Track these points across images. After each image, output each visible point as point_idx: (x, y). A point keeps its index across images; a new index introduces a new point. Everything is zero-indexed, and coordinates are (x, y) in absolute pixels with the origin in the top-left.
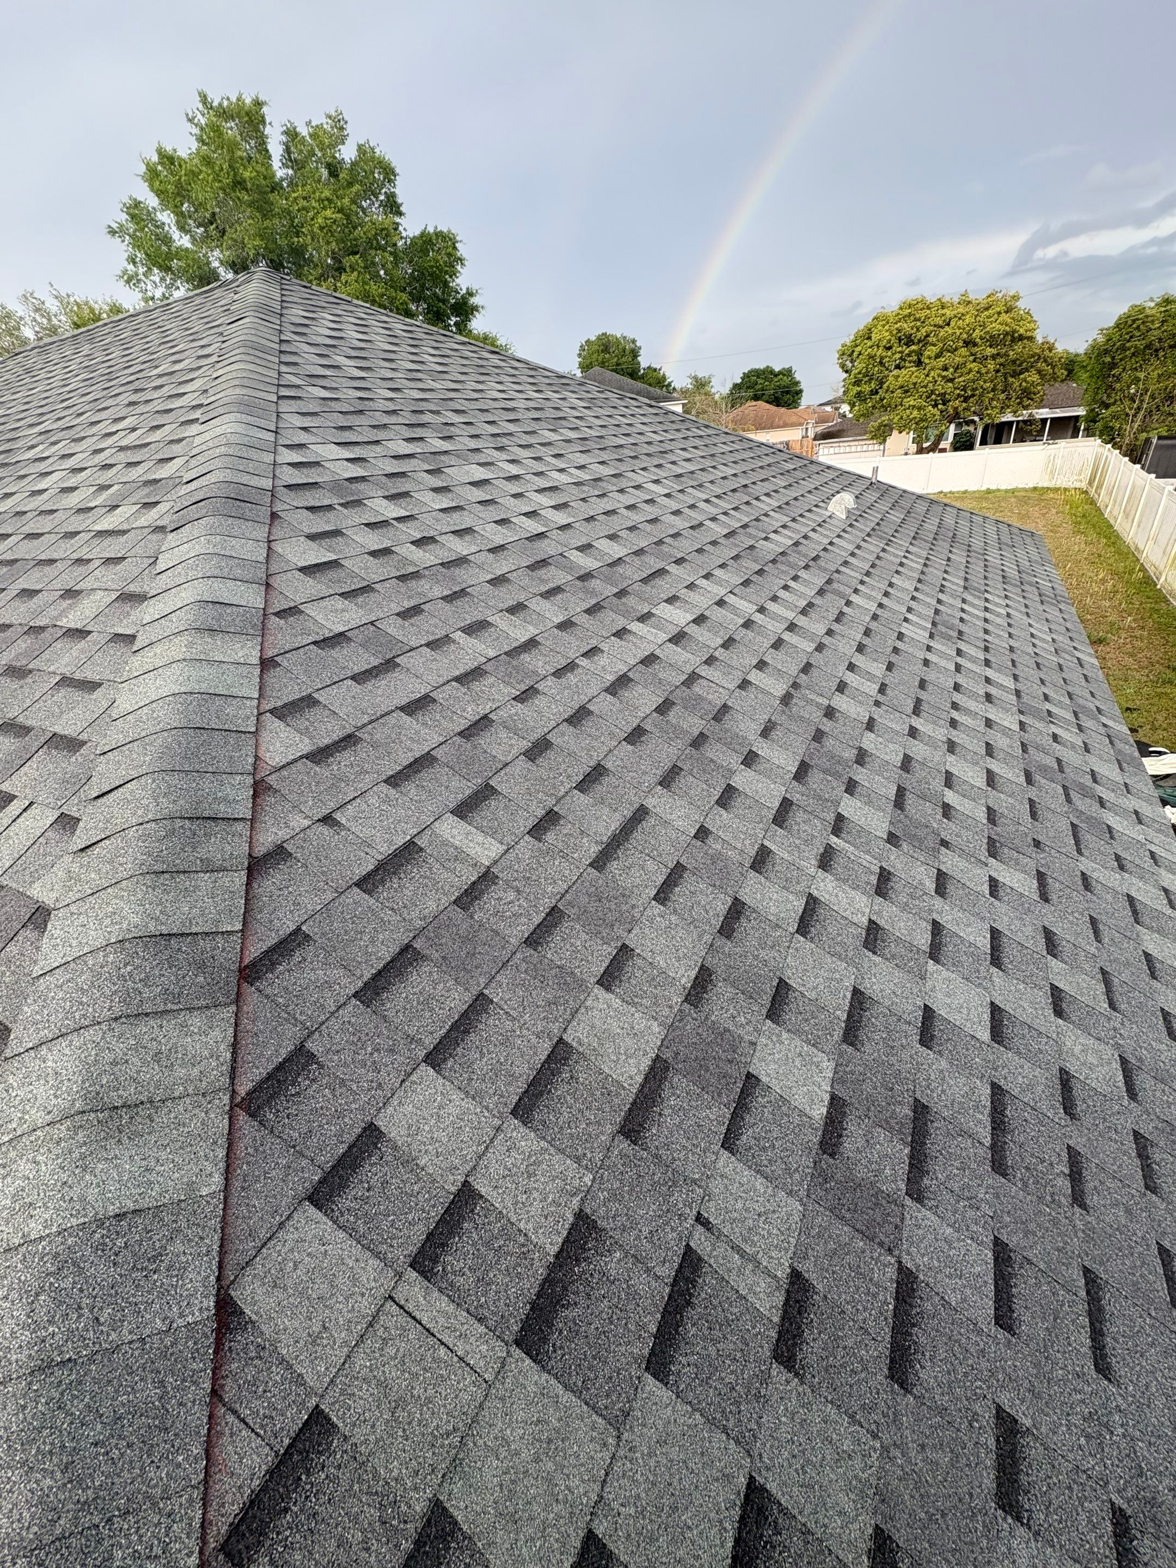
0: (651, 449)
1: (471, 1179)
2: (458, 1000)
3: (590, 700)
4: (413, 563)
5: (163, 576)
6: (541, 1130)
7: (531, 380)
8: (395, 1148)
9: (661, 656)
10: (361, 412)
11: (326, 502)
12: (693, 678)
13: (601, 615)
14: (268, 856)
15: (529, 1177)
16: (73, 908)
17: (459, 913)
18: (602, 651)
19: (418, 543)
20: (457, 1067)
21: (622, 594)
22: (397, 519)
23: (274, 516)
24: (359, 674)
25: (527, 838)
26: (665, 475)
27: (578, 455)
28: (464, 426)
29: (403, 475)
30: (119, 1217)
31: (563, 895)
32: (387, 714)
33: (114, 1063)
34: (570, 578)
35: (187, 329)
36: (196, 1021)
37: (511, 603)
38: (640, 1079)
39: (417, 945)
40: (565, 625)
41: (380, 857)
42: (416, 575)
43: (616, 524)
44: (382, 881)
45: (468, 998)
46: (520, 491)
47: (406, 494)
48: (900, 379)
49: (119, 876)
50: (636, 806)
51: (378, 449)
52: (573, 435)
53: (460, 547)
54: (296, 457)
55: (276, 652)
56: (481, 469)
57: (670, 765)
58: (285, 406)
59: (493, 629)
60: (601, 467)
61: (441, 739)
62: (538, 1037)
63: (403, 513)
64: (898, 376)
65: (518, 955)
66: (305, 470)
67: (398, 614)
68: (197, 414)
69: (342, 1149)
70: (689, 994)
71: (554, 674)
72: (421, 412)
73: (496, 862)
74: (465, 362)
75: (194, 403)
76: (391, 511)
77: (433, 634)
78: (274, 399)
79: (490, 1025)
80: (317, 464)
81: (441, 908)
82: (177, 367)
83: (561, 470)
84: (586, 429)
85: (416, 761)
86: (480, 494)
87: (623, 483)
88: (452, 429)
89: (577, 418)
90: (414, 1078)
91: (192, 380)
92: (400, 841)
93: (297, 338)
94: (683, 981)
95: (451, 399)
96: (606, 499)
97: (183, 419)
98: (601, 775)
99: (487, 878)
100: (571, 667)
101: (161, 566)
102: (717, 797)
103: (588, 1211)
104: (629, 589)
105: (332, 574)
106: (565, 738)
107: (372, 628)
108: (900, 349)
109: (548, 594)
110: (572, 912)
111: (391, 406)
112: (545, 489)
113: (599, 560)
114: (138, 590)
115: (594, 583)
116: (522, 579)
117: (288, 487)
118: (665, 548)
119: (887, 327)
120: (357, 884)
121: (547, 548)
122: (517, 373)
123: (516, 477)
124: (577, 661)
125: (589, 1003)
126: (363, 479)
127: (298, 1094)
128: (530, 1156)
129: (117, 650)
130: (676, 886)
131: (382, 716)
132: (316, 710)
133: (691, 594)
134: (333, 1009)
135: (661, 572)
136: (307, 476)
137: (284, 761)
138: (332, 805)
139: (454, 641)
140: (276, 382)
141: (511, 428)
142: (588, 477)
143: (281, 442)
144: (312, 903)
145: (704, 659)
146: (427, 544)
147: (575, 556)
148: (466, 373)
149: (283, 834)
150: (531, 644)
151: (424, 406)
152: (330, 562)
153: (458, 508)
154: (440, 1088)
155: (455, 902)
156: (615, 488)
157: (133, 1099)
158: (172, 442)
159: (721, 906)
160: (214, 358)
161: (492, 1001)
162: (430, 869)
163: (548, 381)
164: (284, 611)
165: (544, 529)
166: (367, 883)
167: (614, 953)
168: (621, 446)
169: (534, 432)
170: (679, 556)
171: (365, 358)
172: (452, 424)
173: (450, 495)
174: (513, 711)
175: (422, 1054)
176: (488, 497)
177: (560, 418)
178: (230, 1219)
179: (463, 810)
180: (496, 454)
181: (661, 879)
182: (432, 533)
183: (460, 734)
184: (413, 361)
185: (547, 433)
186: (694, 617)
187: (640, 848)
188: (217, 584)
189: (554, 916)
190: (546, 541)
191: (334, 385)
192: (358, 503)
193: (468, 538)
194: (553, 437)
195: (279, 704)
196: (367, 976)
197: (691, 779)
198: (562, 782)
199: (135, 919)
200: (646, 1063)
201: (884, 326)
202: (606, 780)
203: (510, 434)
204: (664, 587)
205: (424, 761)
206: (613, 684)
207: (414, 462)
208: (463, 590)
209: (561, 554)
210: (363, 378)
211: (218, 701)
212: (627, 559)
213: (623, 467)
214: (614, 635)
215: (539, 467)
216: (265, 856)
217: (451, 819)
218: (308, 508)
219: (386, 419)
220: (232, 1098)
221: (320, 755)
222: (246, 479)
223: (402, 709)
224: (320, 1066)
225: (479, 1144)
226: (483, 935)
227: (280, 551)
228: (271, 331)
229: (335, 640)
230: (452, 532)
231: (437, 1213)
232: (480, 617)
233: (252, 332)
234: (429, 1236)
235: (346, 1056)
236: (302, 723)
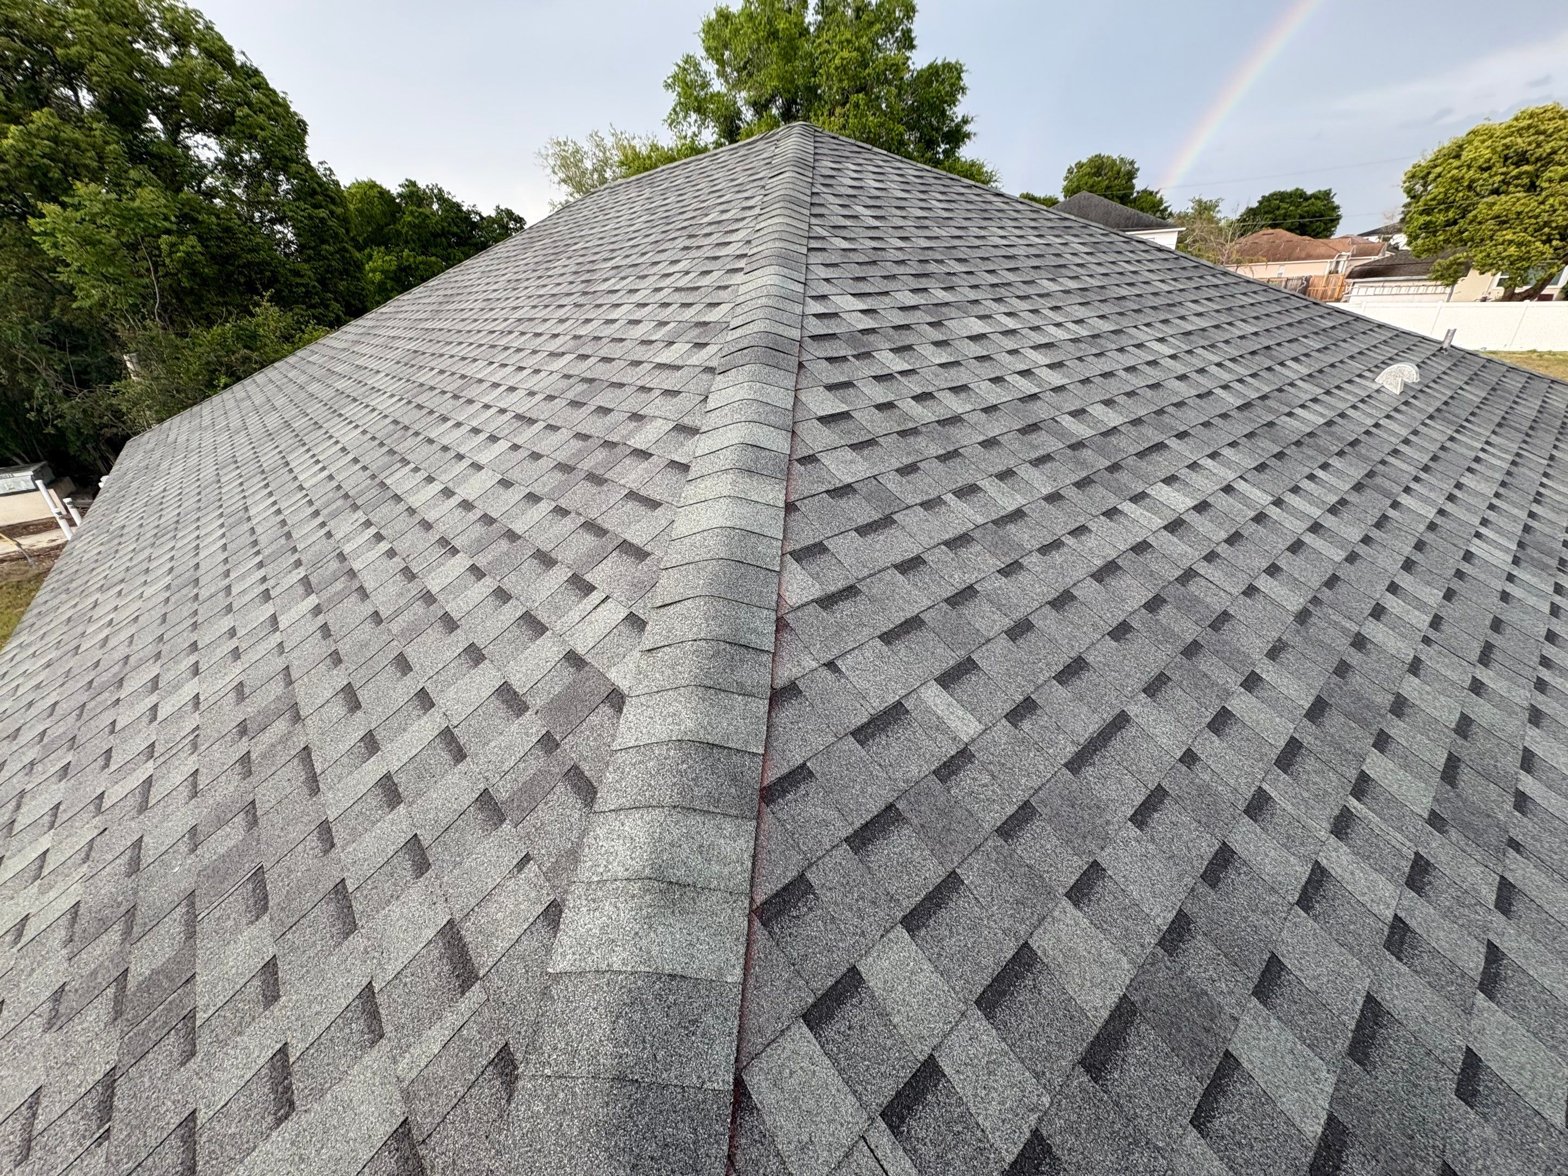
0: (1158, 301)
1: (936, 1055)
2: (933, 873)
3: (1075, 585)
4: (912, 419)
5: (713, 415)
6: (1003, 1029)
7: (1033, 224)
8: (873, 997)
9: (1154, 544)
10: (874, 263)
11: (842, 353)
12: (1189, 575)
13: (1090, 490)
14: (784, 689)
15: (989, 1074)
16: (643, 699)
17: (937, 785)
18: (1090, 531)
19: (918, 398)
20: (928, 938)
21: (1114, 468)
22: (901, 373)
23: (801, 365)
24: (862, 527)
25: (1004, 720)
26: (1171, 332)
27: (1077, 307)
28: (965, 276)
29: (907, 327)
30: (672, 977)
31: (1036, 791)
32: (884, 570)
33: (672, 845)
34: (1061, 446)
35: (733, 180)
36: (729, 827)
37: (1001, 468)
38: (1105, 1014)
39: (900, 806)
40: (1054, 498)
41: (872, 712)
42: (914, 431)
43: (1114, 388)
44: (873, 736)
45: (942, 873)
46: (1016, 347)
47: (909, 348)
48: (1496, 208)
49: (679, 682)
50: (1117, 711)
51: (887, 300)
52: (1073, 285)
53: (956, 405)
54: (819, 308)
55: (797, 496)
56: (979, 322)
57: (1156, 671)
58: (815, 258)
59: (981, 495)
60: (1101, 322)
61: (930, 603)
62: (1004, 932)
63: (907, 367)
64: (1494, 204)
65: (990, 843)
66: (826, 321)
67: (897, 470)
68: (741, 264)
69: (830, 982)
70: (1163, 938)
71: (1039, 550)
72: (927, 261)
73: (973, 740)
74: (970, 207)
75: (738, 253)
76: (897, 364)
77: (927, 493)
78: (804, 251)
79: (959, 905)
80: (836, 315)
81: (922, 775)
82: (725, 217)
83: (1058, 325)
84: (1087, 278)
85: (906, 622)
86: (977, 349)
87: (1124, 341)
88: (954, 278)
89: (1078, 265)
90: (891, 935)
91: (737, 230)
92: (891, 699)
93: (825, 190)
94: (1159, 921)
95: (954, 247)
96: (1103, 359)
97: (728, 267)
98: (1082, 669)
99: (964, 755)
100: (1057, 544)
101: (711, 404)
102: (1209, 720)
103: (1044, 1133)
104: (1123, 463)
105: (844, 425)
106: (1047, 621)
107: (874, 482)
108: (1504, 169)
109: (1038, 462)
110: (1045, 811)
111: (901, 256)
112: (1040, 346)
113: (1092, 428)
114: (690, 424)
115: (1087, 454)
116: (1012, 442)
117: (813, 337)
118: (1166, 419)
119: (1489, 143)
120: (853, 734)
121: (1040, 411)
122: (1019, 216)
123: (1013, 332)
124: (1063, 539)
125: (1056, 914)
126: (873, 331)
127: (798, 917)
128: (990, 1054)
129: (673, 477)
130: (1156, 811)
131: (880, 571)
132: (826, 557)
133: (1194, 475)
134: (828, 847)
135: (1160, 447)
136: (828, 327)
137: (800, 603)
138: (836, 652)
139: (945, 503)
140: (806, 234)
141: (1011, 277)
142: (1085, 333)
143: (808, 294)
144: (818, 742)
145: (1204, 554)
146: (925, 400)
147: (1067, 421)
148: (969, 219)
149: (796, 672)
150: (1018, 514)
151: (930, 255)
152: (843, 413)
153: (957, 363)
154: (913, 954)
155: (934, 772)
156: (1114, 346)
157: (683, 879)
158: (719, 288)
159: (1207, 848)
160: (757, 211)
161: (963, 883)
162: (914, 733)
163: (1050, 224)
164: (804, 458)
165: (1037, 390)
166: (863, 734)
167: (1085, 868)
168: (1124, 298)
169: (1033, 282)
170: (1181, 429)
171: (879, 207)
172: (954, 274)
173: (949, 350)
174: (997, 585)
175: (900, 915)
176: (985, 353)
177: (1060, 266)
178: (746, 1011)
179: (947, 680)
180: (994, 306)
181: (1139, 799)
182: (931, 389)
183: (947, 600)
184: (921, 208)
185: (1045, 283)
186: (1196, 503)
187: (1118, 758)
188: (756, 428)
189: (1025, 813)
190: (1039, 403)
191: (853, 235)
192: (868, 355)
193: (963, 395)
194: (1052, 287)
195: (798, 547)
196: (857, 825)
197: (1180, 692)
198: (1042, 670)
199: (690, 724)
200: (1112, 1000)
201: (1483, 142)
202: (1086, 675)
203: (1009, 284)
204: (1162, 464)
205: (913, 624)
206: (1101, 570)
207: (918, 313)
208: (956, 450)
209: (1053, 419)
210: (877, 228)
211: (753, 539)
212: (1122, 429)
213: (1124, 322)
214: (1103, 514)
215: (1036, 321)
216: (784, 688)
217: (935, 688)
218: (826, 359)
219: (896, 270)
220: (751, 904)
221: (827, 602)
222: (781, 330)
223: (896, 567)
224: (817, 898)
225: (945, 1023)
226: (959, 813)
227: (804, 399)
228: (805, 185)
229: (844, 491)
230: (949, 389)
231: (906, 1075)
232: (971, 481)
233: (791, 186)
234: (899, 1094)
235: (837, 895)
236: (815, 568)
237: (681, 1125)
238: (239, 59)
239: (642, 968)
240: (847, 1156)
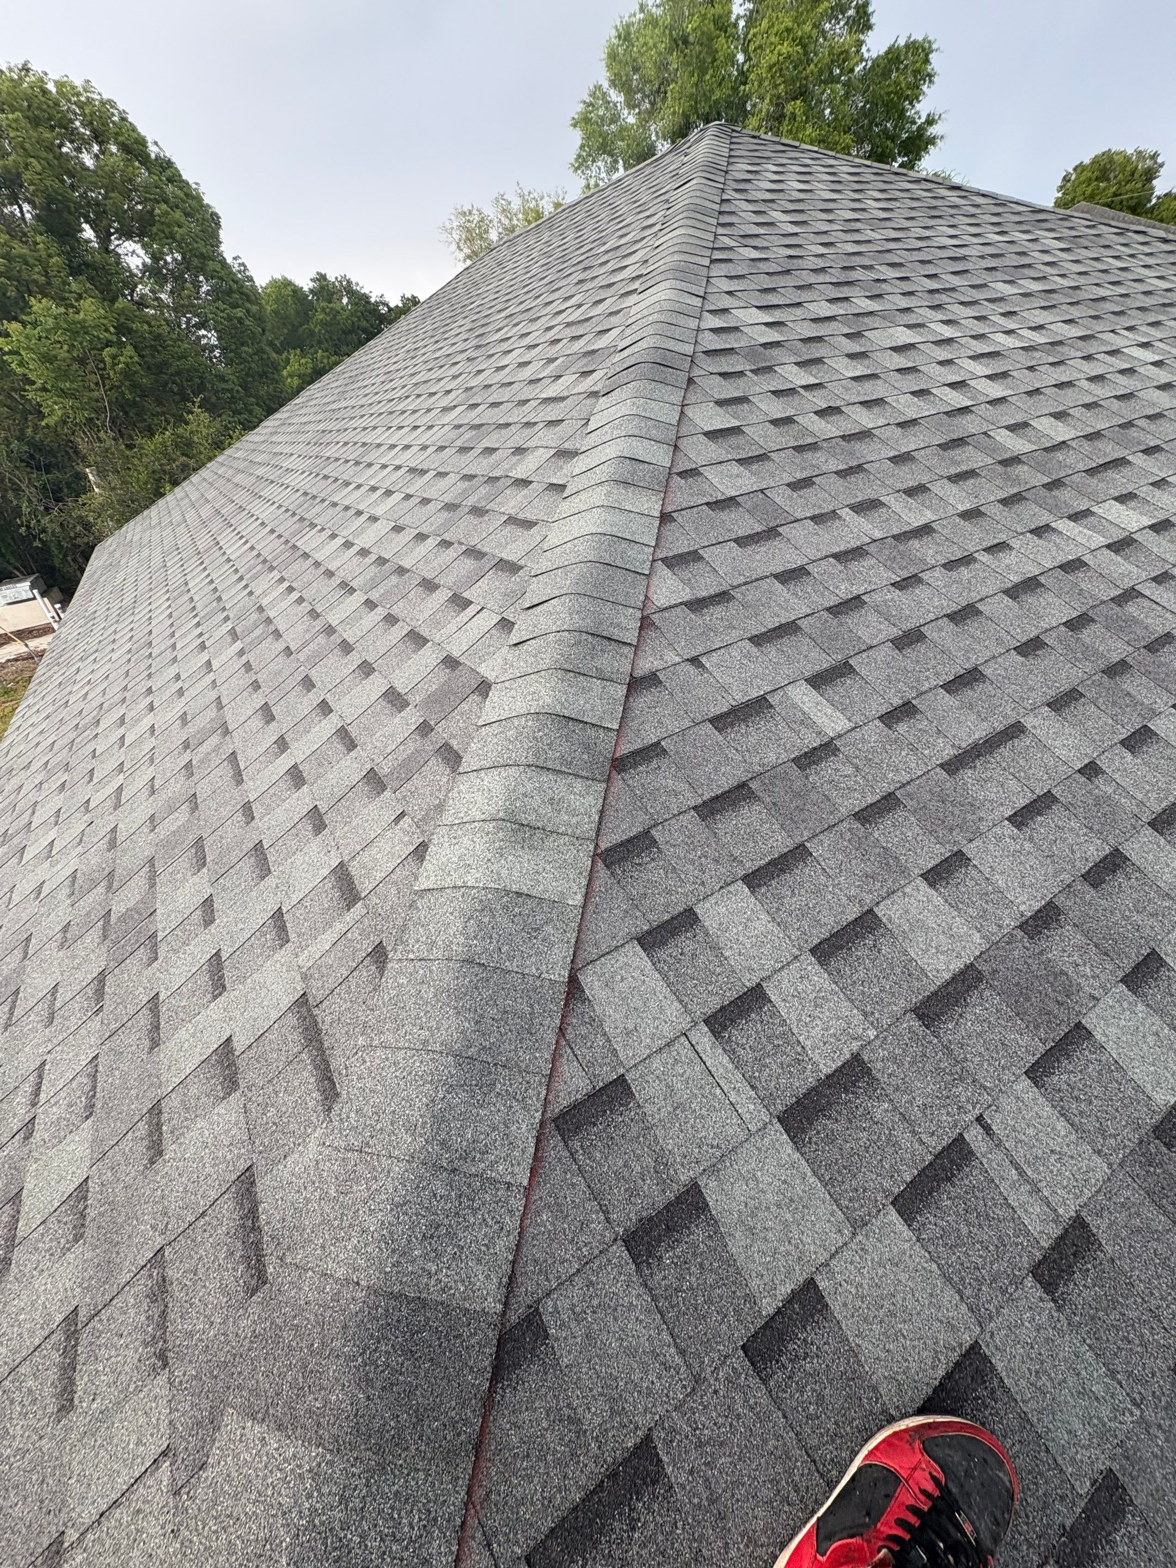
0: (1148, 301)
1: (764, 985)
2: (780, 843)
3: (981, 600)
4: (812, 434)
5: (592, 435)
6: (836, 976)
7: (995, 219)
8: (707, 934)
9: (1090, 563)
10: (788, 272)
11: (739, 368)
12: (1131, 594)
13: (1019, 508)
14: (643, 678)
15: (816, 1006)
17: (795, 771)
18: (1011, 548)
19: (821, 413)
20: (769, 895)
21: (1056, 484)
22: (804, 387)
23: (690, 381)
24: (742, 538)
25: (877, 722)
26: (1160, 336)
27: (1037, 312)
28: (898, 282)
29: (819, 339)
30: (519, 894)
31: (904, 785)
32: (762, 579)
33: (525, 795)
34: (990, 461)
36: (579, 785)
37: (911, 484)
38: (947, 976)
39: (754, 785)
40: (971, 515)
41: (734, 703)
42: (813, 447)
43: (1068, 399)
44: (732, 725)
45: (791, 844)
46: (950, 357)
47: (819, 361)
49: (540, 667)
50: (1011, 721)
51: (798, 312)
52: (1035, 287)
53: (866, 419)
54: (717, 322)
55: (674, 508)
56: (908, 332)
57: (1067, 687)
58: (718, 270)
59: (884, 510)
60: (1066, 327)
61: (809, 611)
62: (849, 899)
63: (812, 381)
65: (845, 824)
66: (724, 336)
67: (788, 485)
68: (635, 285)
69: (666, 917)
70: (1026, 922)
71: (944, 566)
72: (852, 268)
73: (840, 736)
74: (915, 204)
75: (634, 275)
76: (802, 378)
77: (820, 507)
78: (706, 262)
79: (803, 873)
80: (736, 329)
81: (780, 761)
83: (1009, 332)
84: (1057, 279)
85: (781, 626)
86: (901, 361)
87: (1092, 348)
88: (884, 286)
89: (1048, 264)
90: (731, 888)
91: (634, 253)
92: (755, 694)
93: (738, 196)
94: (1022, 908)
95: (889, 251)
96: (1062, 368)
97: (623, 292)
98: (976, 680)
99: (828, 748)
100: (967, 560)
101: (592, 426)
102: (1124, 736)
103: (866, 1058)
104: (1067, 481)
105: (733, 440)
106: (943, 634)
107: (761, 496)
109: (959, 478)
110: (910, 804)
111: (821, 263)
112: (982, 355)
113: (1034, 443)
114: (571, 449)
115: (1021, 470)
116: (929, 458)
117: (706, 353)
118: (1133, 432)
120: (711, 721)
121: (969, 425)
122: (978, 211)
123: (949, 341)
124: (976, 555)
125: (907, 890)
126: (777, 344)
127: (640, 864)
128: (820, 991)
129: (551, 497)
130: (1041, 815)
131: (757, 580)
132: (700, 565)
133: (1157, 493)
134: (676, 812)
135: (1120, 463)
136: (725, 342)
137: (667, 604)
138: (701, 649)
139: (840, 518)
140: (711, 245)
141: (956, 281)
142: (1043, 340)
143: (707, 307)
144: (673, 726)
145: (1153, 575)
146: (831, 414)
147: (1003, 437)
148: (912, 218)
149: (657, 664)
150: (926, 530)
151: (858, 260)
152: (733, 428)
153: (874, 376)
154: (751, 906)
155: (793, 760)
156: (1079, 354)
157: (533, 824)
158: (611, 314)
159: (1095, 851)
160: (658, 227)
161: (811, 854)
162: (776, 725)
163: (1017, 218)
164: (686, 471)
165: (969, 403)
166: (721, 722)
167: (947, 855)
168: (1103, 299)
169: (985, 285)
170: (1152, 444)
171: (801, 211)
172: (885, 281)
173: (866, 362)
174: (889, 597)
175: (741, 873)
176: (910, 365)
177: (1023, 266)
178: (584, 929)
179: (818, 681)
180: (930, 314)
181: (1021, 803)
182: (838, 403)
183: (829, 609)
184: (853, 210)
185: (1000, 286)
186: (1154, 521)
187: (1004, 764)
188: (635, 442)
189: (889, 803)
190: (969, 417)
191: (766, 244)
192: (769, 369)
193: (876, 410)
194: (1008, 290)
195: (671, 554)
196: (707, 796)
197: (1093, 708)
198: (928, 678)
199: (549, 700)
200: (957, 965)
202: (980, 687)
203: (953, 289)
204: (1120, 481)
205: (788, 629)
206: (1016, 586)
207: (834, 325)
208: (860, 466)
209: (985, 433)
210: (796, 234)
211: (624, 545)
212: (1073, 444)
213: (1097, 326)
214: (1031, 532)
215: (980, 328)
216: (642, 678)
217: (805, 687)
218: (720, 374)
219: (813, 279)
220: (595, 849)
221: (697, 605)
222: (671, 345)
223: (776, 576)
224: (660, 851)
225: (776, 961)
226: (814, 796)
227: (690, 415)
228: (714, 191)
229: (729, 503)
230: (861, 403)
231: (732, 995)
232: (873, 496)
233: (698, 194)
234: (723, 1008)
235: (680, 851)
236: (686, 575)
237: (519, 1000)
238: (153, 150)
239: (492, 885)
240: (668, 1045)
